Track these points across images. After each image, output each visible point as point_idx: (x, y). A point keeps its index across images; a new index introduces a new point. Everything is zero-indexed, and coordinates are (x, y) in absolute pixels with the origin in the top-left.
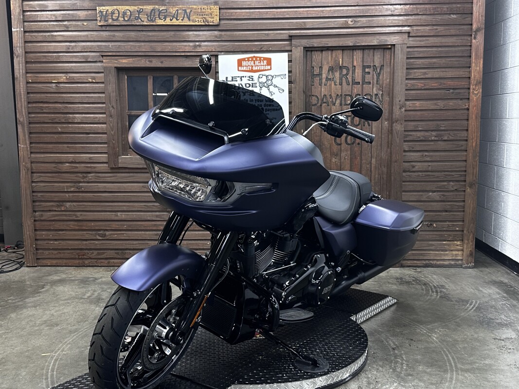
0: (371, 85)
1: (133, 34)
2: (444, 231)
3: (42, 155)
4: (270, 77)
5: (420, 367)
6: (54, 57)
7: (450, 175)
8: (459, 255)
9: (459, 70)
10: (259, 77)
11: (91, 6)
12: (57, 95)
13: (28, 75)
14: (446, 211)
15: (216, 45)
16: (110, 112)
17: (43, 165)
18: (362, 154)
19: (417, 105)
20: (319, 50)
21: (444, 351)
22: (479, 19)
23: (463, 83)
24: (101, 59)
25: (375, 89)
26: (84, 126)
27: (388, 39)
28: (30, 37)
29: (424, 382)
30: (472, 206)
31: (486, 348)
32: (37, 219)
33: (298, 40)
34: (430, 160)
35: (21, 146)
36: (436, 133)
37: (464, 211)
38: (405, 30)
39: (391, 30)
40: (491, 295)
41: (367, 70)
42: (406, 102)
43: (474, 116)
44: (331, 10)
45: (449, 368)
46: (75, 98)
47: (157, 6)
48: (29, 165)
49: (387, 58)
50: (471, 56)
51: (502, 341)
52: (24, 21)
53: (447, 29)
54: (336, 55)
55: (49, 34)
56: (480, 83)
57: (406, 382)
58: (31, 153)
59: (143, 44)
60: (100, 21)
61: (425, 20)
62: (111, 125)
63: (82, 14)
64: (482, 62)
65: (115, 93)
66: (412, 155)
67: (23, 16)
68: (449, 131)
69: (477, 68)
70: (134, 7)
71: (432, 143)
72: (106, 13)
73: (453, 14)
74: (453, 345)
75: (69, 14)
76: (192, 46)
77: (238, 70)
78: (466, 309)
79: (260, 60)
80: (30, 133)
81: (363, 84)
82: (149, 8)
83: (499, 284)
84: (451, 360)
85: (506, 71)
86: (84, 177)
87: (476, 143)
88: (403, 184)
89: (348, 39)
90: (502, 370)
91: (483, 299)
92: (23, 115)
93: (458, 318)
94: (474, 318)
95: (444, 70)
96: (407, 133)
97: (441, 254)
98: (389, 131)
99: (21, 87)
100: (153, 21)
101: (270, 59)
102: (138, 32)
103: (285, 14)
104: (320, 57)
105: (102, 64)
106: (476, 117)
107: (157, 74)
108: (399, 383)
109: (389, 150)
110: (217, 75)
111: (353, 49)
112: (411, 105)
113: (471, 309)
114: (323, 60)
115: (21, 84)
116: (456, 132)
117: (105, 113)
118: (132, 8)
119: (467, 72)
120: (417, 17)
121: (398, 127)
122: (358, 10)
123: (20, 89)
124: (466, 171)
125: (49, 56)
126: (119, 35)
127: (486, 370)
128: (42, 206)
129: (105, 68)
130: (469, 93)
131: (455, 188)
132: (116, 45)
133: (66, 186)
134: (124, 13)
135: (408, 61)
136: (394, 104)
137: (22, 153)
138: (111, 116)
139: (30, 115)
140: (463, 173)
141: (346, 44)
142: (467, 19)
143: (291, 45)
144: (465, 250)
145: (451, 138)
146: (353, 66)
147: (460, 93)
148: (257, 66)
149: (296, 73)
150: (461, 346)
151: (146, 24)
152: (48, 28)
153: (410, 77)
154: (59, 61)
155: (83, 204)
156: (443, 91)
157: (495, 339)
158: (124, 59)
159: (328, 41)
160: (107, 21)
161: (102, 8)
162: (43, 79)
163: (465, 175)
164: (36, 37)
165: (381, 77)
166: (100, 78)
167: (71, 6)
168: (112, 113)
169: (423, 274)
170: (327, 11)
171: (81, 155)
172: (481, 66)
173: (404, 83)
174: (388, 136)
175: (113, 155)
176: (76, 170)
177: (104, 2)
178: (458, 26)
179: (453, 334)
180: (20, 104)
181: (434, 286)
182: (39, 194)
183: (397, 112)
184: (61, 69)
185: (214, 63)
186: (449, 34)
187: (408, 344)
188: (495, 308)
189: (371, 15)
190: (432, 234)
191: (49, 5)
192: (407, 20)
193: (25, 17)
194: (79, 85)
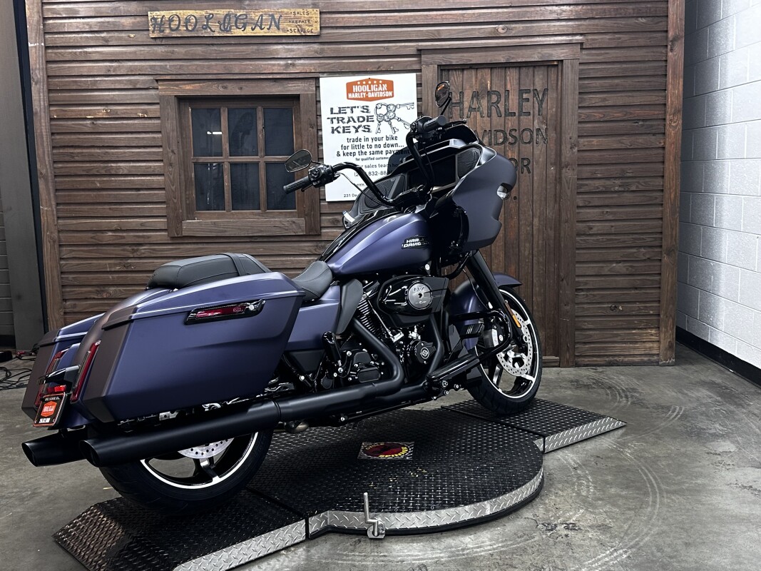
0: (531, 117)
1: (199, 50)
2: (634, 315)
3: (74, 221)
5: (613, 490)
6: (89, 83)
7: (640, 239)
8: (654, 348)
9: (650, 94)
10: (377, 107)
11: (140, 11)
12: (93, 136)
13: (52, 109)
14: (636, 288)
15: (316, 63)
16: (169, 159)
17: (76, 235)
18: (520, 212)
19: (594, 143)
20: (458, 69)
21: (642, 470)
22: (677, 24)
23: (656, 112)
24: (155, 85)
25: (536, 122)
26: (133, 178)
27: (554, 52)
28: (53, 55)
29: (619, 507)
30: (670, 281)
31: (698, 464)
32: (67, 310)
33: (430, 56)
34: (613, 218)
35: (44, 208)
36: (621, 181)
37: (660, 288)
38: (576, 40)
39: (556, 41)
40: (700, 399)
41: (525, 96)
42: (579, 140)
43: (671, 157)
44: (474, 14)
45: (650, 490)
46: (120, 139)
47: (233, 10)
48: (55, 235)
49: (552, 79)
50: (666, 75)
51: (719, 456)
52: (45, 33)
53: (633, 39)
54: (482, 76)
55: (80, 50)
56: (679, 111)
57: (595, 507)
58: (58, 218)
59: (213, 63)
60: (153, 32)
61: (603, 26)
62: (171, 177)
63: (127, 22)
64: (681, 83)
65: (175, 133)
66: (588, 213)
67: (44, 25)
68: (638, 179)
69: (675, 91)
70: (201, 12)
71: (615, 195)
72: (161, 21)
73: (641, 17)
74: (653, 462)
75: (108, 22)
76: (283, 65)
77: (348, 98)
78: (668, 418)
79: (378, 84)
80: (57, 190)
81: (520, 115)
82: (221, 13)
83: (711, 385)
84: (654, 482)
85: (714, 94)
86: (134, 251)
87: (676, 194)
88: (577, 252)
89: (499, 53)
90: (720, 491)
91: (689, 405)
92: (46, 166)
93: (658, 429)
94: (678, 428)
95: (630, 94)
96: (581, 182)
97: (630, 348)
98: (556, 180)
99: (42, 126)
100: (227, 31)
101: (392, 82)
102: (207, 46)
103: (411, 19)
104: (461, 79)
105: (157, 92)
106: (675, 160)
107: (233, 105)
108: (587, 510)
109: (557, 206)
110: (318, 105)
111: (506, 68)
112: (586, 143)
113: (675, 418)
114: (464, 83)
115: (43, 121)
116: (647, 180)
117: (162, 161)
118: (198, 13)
119: (662, 96)
120: (592, 22)
121: (569, 174)
122: (511, 13)
123: (41, 129)
124: (661, 233)
125: (81, 82)
126: (180, 51)
127: (699, 491)
128: (76, 292)
129: (161, 97)
130: (665, 125)
131: (648, 256)
132: (176, 66)
133: (109, 264)
134: (187, 21)
135: (581, 82)
136: (563, 142)
137: (46, 218)
138: (171, 165)
139: (55, 165)
140: (658, 236)
141: (496, 60)
142: (660, 24)
143: (420, 62)
144: (662, 341)
145: (641, 188)
146: (506, 91)
147: (652, 126)
148: (374, 91)
149: (428, 100)
150: (663, 463)
151: (218, 35)
152: (79, 42)
153: (583, 105)
154: (95, 88)
156: (629, 124)
157: (708, 453)
158: (187, 84)
159: (471, 57)
160: (163, 31)
161: (155, 14)
162: (74, 113)
163: (661, 238)
164: (63, 55)
165: (544, 105)
166: (155, 111)
167: (112, 11)
168: (173, 161)
169: (607, 375)
170: (468, 14)
171: (129, 220)
172: (681, 88)
173: (576, 113)
174: (556, 186)
175: (175, 220)
176: (123, 241)
177: (158, 4)
178: (648, 34)
179: (653, 449)
180: (41, 150)
181: (623, 390)
182: (71, 276)
183: (567, 154)
184: (99, 100)
185: (314, 89)
186: (636, 44)
187: (593, 463)
188: (707, 416)
189: (530, 19)
190: (617, 321)
191: (80, 9)
192: (579, 25)
193: (47, 27)
194: (125, 122)
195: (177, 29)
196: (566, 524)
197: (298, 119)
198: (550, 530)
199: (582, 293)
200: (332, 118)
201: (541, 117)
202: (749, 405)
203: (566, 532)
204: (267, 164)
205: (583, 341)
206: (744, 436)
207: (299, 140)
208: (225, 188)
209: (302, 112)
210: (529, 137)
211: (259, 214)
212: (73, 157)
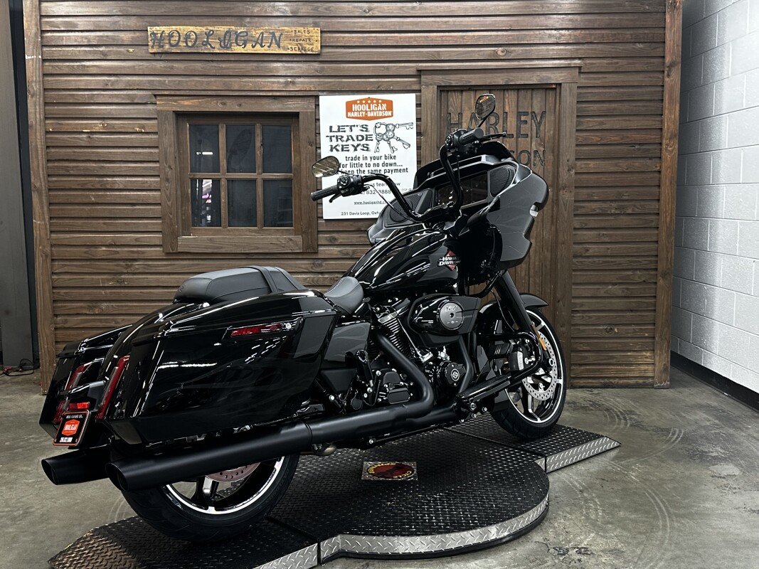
0: (529, 139)
1: (198, 66)
2: (629, 337)
3: (68, 236)
4: (391, 127)
5: (621, 513)
7: (636, 262)
8: (649, 371)
9: (647, 118)
10: (376, 127)
11: (139, 26)
12: (89, 150)
13: (47, 122)
14: (632, 311)
15: (316, 82)
16: (166, 174)
17: (68, 249)
19: (591, 165)
20: (457, 90)
21: (648, 493)
22: (674, 50)
23: (652, 137)
24: (154, 100)
25: (534, 144)
26: (128, 193)
27: (552, 76)
28: (50, 68)
29: (629, 531)
30: (665, 303)
31: (703, 487)
32: (58, 326)
33: (430, 77)
34: (609, 241)
35: (37, 222)
36: (617, 204)
37: (655, 310)
38: (575, 64)
39: (555, 64)
40: (698, 422)
41: (523, 118)
42: (577, 162)
43: (667, 181)
44: (474, 36)
45: (659, 513)
46: (116, 154)
47: (233, 27)
48: (48, 249)
49: (550, 102)
50: (663, 100)
51: (723, 479)
52: (43, 46)
53: (630, 64)
55: (78, 64)
56: (675, 136)
57: (605, 531)
58: (51, 232)
59: (213, 79)
60: (152, 47)
61: (602, 51)
62: (168, 192)
63: (126, 37)
64: (678, 108)
65: (173, 149)
66: (585, 235)
67: (42, 38)
68: (634, 202)
69: (671, 116)
70: (201, 28)
71: (612, 218)
72: (161, 36)
73: (639, 43)
74: (659, 485)
75: (107, 36)
76: (282, 83)
77: (347, 117)
78: (669, 441)
80: (50, 204)
81: (517, 137)
82: (222, 29)
83: (707, 408)
84: (661, 504)
85: (708, 120)
86: (128, 266)
87: (671, 217)
88: (573, 273)
89: (498, 75)
90: (730, 514)
91: (688, 427)
92: (40, 179)
93: (659, 451)
94: (680, 451)
95: (627, 118)
96: (578, 204)
97: (625, 370)
98: (553, 201)
99: (37, 139)
100: (228, 48)
101: (391, 102)
102: (207, 63)
103: (412, 40)
104: (460, 101)
105: (155, 107)
106: (671, 183)
107: (233, 121)
108: (597, 534)
109: (553, 228)
110: (317, 124)
111: (504, 90)
112: (583, 166)
113: (675, 440)
114: (463, 104)
115: (38, 134)
116: (642, 203)
117: (159, 176)
118: (198, 29)
119: (658, 121)
120: (590, 46)
121: (567, 196)
122: (511, 35)
123: (36, 142)
124: (657, 256)
125: (78, 95)
126: (179, 67)
127: (708, 515)
128: (67, 308)
129: (159, 112)
130: (661, 149)
131: (643, 279)
132: (175, 81)
133: (102, 279)
134: (187, 37)
135: (579, 106)
136: (561, 164)
137: (38, 232)
138: (167, 180)
139: (50, 179)
140: (653, 259)
141: (495, 82)
142: (658, 50)
143: (420, 83)
144: (657, 364)
145: (637, 211)
146: (504, 112)
147: (649, 150)
148: (373, 111)
149: (427, 120)
150: (669, 486)
151: (218, 52)
152: (77, 56)
153: (581, 128)
154: (92, 101)
155: (126, 304)
156: (626, 148)
157: (713, 477)
158: (185, 100)
159: (471, 78)
160: (163, 46)
161: (155, 29)
162: (70, 127)
163: (657, 262)
164: (60, 69)
165: (542, 128)
166: (152, 126)
167: (111, 25)
168: (169, 177)
169: (603, 397)
170: (468, 36)
171: (124, 235)
172: (677, 114)
173: (574, 136)
174: (553, 208)
175: (171, 236)
176: (117, 256)
177: (158, 20)
178: (645, 59)
179: (657, 472)
180: (35, 164)
181: (620, 412)
182: (63, 291)
183: (565, 176)
184: (96, 114)
185: (314, 107)
186: (634, 70)
187: (599, 486)
188: (707, 439)
189: (529, 42)
190: (613, 343)
191: (79, 23)
192: (577, 50)
193: (45, 40)
194: (122, 136)
195: (177, 45)
196: (578, 548)
197: (297, 137)
198: (561, 554)
199: (579, 315)
200: (331, 137)
201: (539, 140)
202: (747, 428)
203: (578, 557)
204: (265, 181)
205: (579, 362)
206: (747, 459)
207: (298, 158)
208: (222, 205)
209: (301, 130)
210: (527, 158)
211: (255, 231)
212: (68, 171)
